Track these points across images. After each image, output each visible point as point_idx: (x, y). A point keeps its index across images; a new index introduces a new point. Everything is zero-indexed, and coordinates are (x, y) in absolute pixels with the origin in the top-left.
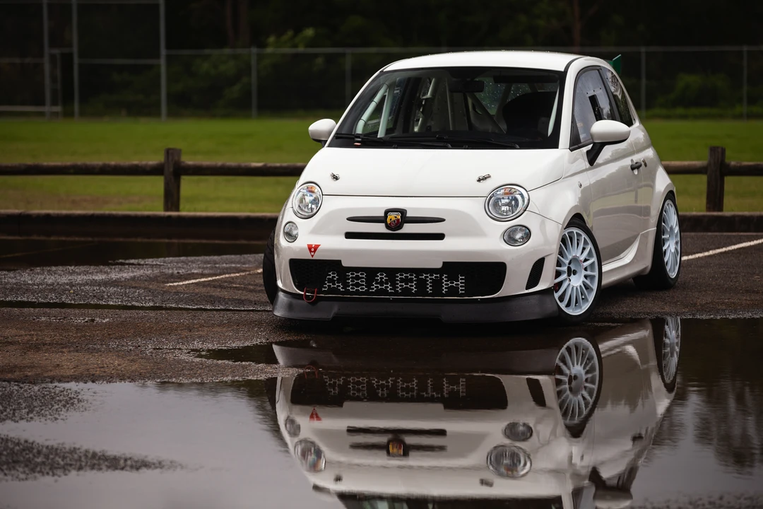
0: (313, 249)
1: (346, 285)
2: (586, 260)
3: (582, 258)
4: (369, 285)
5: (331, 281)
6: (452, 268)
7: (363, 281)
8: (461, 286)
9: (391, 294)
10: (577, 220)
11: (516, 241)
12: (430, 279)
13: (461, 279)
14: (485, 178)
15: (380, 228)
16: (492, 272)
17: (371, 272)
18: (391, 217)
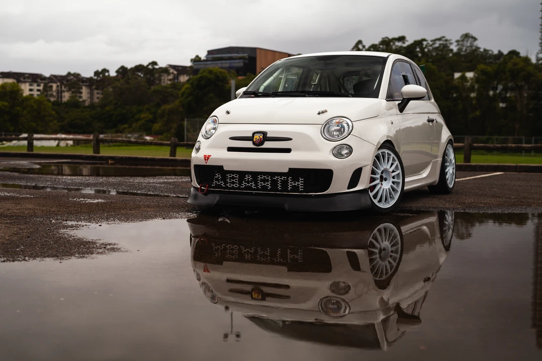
0: (207, 158)
1: (226, 183)
2: (393, 172)
3: (391, 170)
4: (240, 183)
5: (217, 180)
6: (295, 173)
7: (237, 180)
8: (301, 186)
9: (254, 190)
10: (388, 144)
11: (343, 155)
12: (280, 180)
13: (301, 181)
14: (323, 112)
15: (249, 144)
16: (323, 176)
17: (242, 174)
18: (257, 137)
